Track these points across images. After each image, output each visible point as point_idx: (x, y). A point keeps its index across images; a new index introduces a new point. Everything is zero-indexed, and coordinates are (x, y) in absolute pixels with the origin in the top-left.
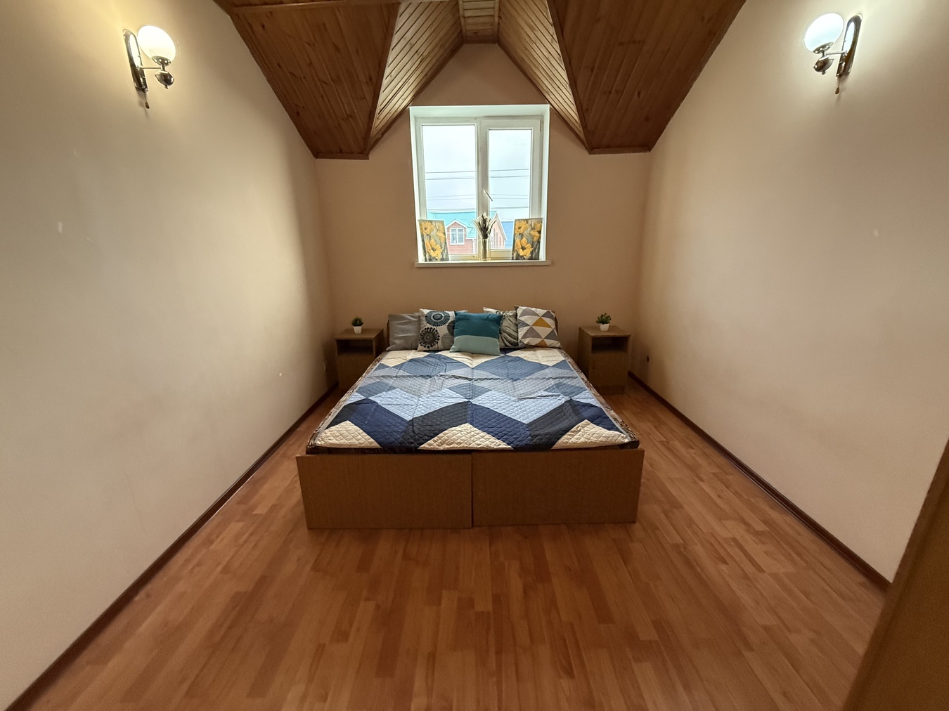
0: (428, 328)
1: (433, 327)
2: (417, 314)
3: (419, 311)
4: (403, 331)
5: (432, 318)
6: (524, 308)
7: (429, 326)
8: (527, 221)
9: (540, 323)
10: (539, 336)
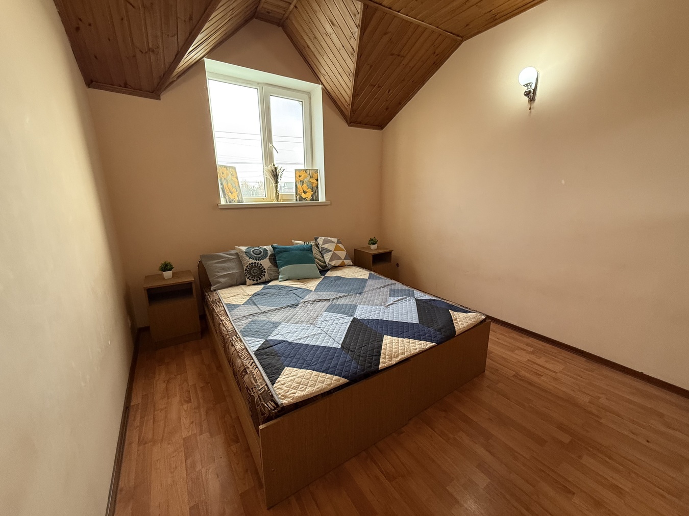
0: (252, 263)
1: (257, 262)
2: (233, 252)
3: (235, 249)
4: (224, 269)
5: (253, 254)
6: (323, 238)
7: (251, 261)
8: (305, 171)
9: (337, 248)
10: (339, 258)
